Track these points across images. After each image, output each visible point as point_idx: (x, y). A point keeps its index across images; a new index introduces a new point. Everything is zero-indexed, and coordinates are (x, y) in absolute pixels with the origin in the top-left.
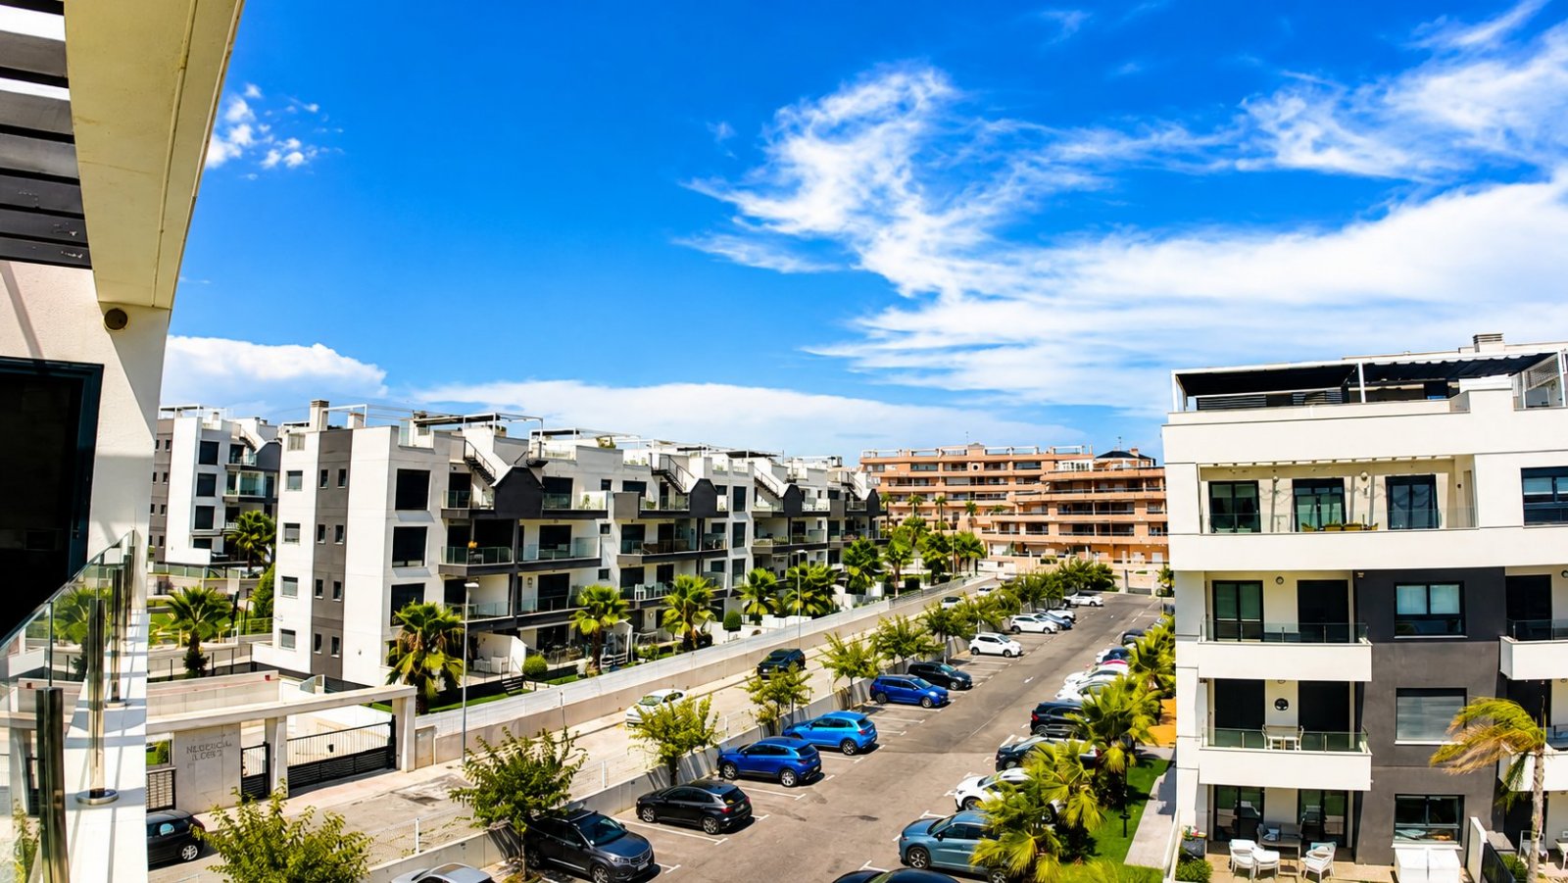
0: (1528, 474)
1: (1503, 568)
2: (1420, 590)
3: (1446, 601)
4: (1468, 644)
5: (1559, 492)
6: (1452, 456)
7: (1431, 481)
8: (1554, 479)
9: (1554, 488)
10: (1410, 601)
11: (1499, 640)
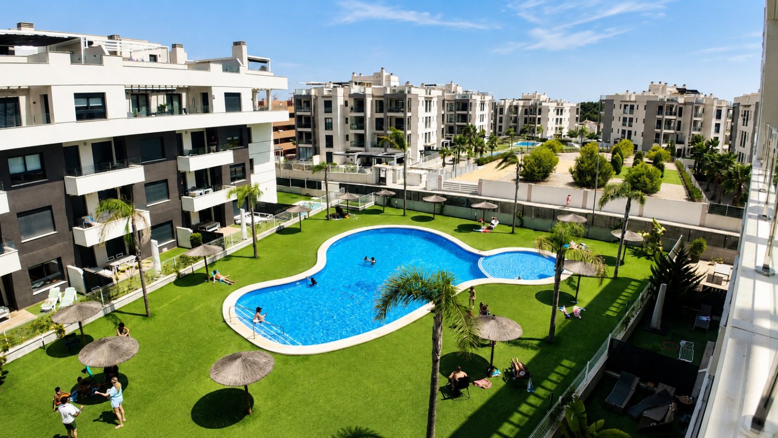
0: (77, 96)
1: (61, 143)
2: (19, 160)
3: (33, 163)
4: (49, 184)
5: (91, 105)
6: (29, 86)
7: (17, 100)
8: (88, 99)
9: (88, 103)
10: (16, 166)
11: (63, 179)
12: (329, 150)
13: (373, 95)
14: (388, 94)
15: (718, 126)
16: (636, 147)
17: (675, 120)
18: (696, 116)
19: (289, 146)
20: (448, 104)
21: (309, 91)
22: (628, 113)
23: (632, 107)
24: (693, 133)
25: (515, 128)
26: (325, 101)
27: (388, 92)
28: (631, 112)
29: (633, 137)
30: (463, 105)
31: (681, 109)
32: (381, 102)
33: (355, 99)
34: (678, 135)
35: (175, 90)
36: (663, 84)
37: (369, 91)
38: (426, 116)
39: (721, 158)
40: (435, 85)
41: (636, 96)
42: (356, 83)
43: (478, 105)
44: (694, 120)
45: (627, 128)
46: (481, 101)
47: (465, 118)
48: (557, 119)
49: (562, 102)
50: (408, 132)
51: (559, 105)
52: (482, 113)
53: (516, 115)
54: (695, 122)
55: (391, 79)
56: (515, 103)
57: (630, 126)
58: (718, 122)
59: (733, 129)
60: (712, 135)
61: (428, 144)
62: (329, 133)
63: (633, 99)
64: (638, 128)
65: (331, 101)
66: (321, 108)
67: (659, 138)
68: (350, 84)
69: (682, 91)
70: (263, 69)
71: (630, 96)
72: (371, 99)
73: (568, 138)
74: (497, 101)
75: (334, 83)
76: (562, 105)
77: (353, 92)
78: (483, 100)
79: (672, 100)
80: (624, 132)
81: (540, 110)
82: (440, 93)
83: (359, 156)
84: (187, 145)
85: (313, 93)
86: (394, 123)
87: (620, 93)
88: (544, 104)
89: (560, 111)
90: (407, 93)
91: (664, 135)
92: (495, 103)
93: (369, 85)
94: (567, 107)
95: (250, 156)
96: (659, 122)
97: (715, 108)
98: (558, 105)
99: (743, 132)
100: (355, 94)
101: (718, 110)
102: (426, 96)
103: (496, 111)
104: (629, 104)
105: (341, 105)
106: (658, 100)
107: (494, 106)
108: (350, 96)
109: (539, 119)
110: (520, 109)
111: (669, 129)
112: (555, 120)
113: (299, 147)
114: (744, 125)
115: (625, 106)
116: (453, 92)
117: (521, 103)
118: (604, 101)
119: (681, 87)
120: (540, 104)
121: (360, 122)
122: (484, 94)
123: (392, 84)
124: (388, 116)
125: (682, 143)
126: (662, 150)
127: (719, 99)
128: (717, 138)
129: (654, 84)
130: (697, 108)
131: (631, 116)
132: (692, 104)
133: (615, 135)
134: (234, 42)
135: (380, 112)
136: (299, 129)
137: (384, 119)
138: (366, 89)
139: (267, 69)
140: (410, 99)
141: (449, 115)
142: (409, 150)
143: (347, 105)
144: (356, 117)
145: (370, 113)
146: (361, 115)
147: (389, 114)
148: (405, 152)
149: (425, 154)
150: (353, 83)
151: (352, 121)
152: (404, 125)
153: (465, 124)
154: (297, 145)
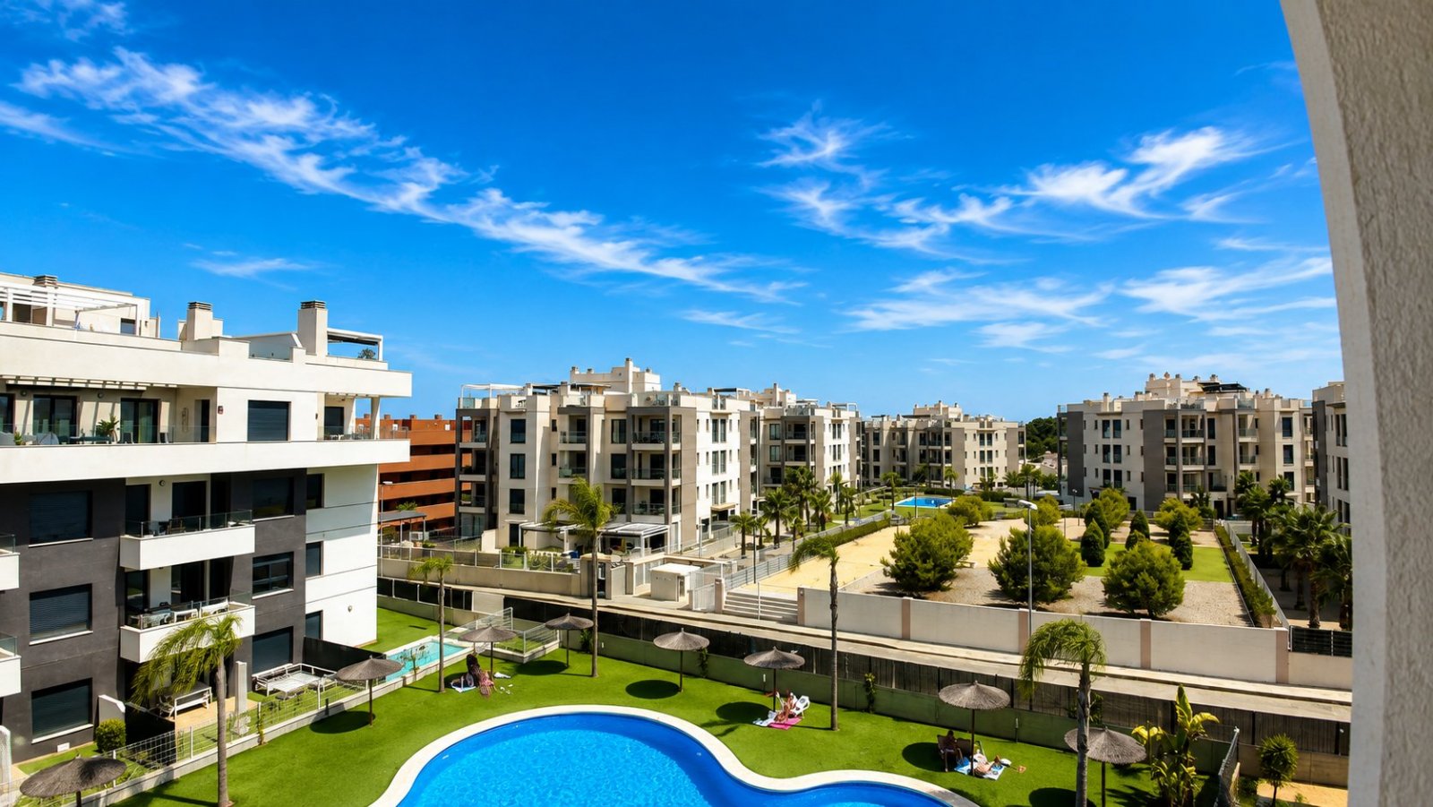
12: (515, 519)
13: (605, 408)
14: (635, 407)
15: (1288, 450)
16: (1132, 501)
17: (1203, 445)
18: (1243, 434)
19: (447, 510)
20: (765, 426)
21: (486, 401)
22: (1112, 436)
23: (1117, 424)
24: (1242, 467)
25: (904, 472)
26: (512, 421)
27: (635, 403)
28: (1116, 435)
29: (1125, 484)
30: (798, 427)
31: (1211, 422)
32: (622, 423)
33: (571, 418)
34: (1211, 475)
35: (142, 391)
36: (1172, 377)
37: (597, 401)
38: (715, 450)
39: (1304, 521)
40: (735, 390)
41: (1123, 403)
42: (574, 387)
43: (827, 427)
44: (1240, 443)
45: (1112, 466)
46: (832, 421)
47: (801, 453)
48: (982, 453)
49: (990, 419)
50: (675, 483)
51: (984, 427)
52: (837, 442)
53: (904, 447)
54: (1244, 446)
55: (646, 380)
56: (899, 425)
57: (1118, 461)
58: (1288, 442)
59: (1319, 456)
60: (1280, 469)
61: (720, 507)
62: (517, 484)
63: (1117, 408)
64: (1134, 464)
65: (524, 421)
66: (505, 434)
67: (1175, 483)
68: (562, 390)
69: (1211, 388)
70: (368, 355)
71: (1112, 404)
72: (602, 417)
73: (1006, 489)
74: (866, 418)
75: (534, 388)
76: (990, 425)
77: (566, 402)
78: (837, 418)
79: (1193, 407)
80: (1107, 473)
81: (948, 437)
82: (746, 406)
83: (571, 533)
84: (161, 508)
85: (493, 404)
86: (647, 465)
87: (1093, 399)
88: (954, 425)
89: (986, 437)
90: (669, 405)
91: (1184, 476)
92: (863, 423)
93: (599, 389)
94: (1000, 429)
95: (308, 536)
96: (1172, 451)
97: (1277, 417)
98: (982, 425)
99: (1339, 459)
100: (571, 407)
101: (1283, 419)
102: (715, 411)
103: (865, 440)
104: (1111, 419)
105: (543, 430)
106: (1166, 408)
107: (861, 428)
108: (561, 411)
109: (948, 454)
110: (910, 434)
111: (1194, 462)
112: (978, 454)
113: (460, 514)
114: (1338, 445)
115: (1106, 424)
116: (780, 404)
117: (912, 423)
118: (1064, 415)
119: (1207, 379)
120: (948, 425)
121: (579, 462)
122: (837, 408)
123: (648, 388)
124: (633, 451)
125: (1222, 489)
126: (1182, 508)
127: (1284, 397)
128: (1290, 476)
129: (1157, 378)
130: (1243, 420)
131: (1117, 442)
132: (1232, 411)
133: (1092, 481)
134: (301, 303)
135: (620, 442)
136: (462, 477)
137: (627, 457)
138: (592, 397)
139: (375, 357)
140: (678, 418)
141: (771, 447)
142: (676, 518)
143: (554, 429)
144: (571, 453)
145: (598, 443)
146: (581, 447)
147: (636, 447)
148: (667, 522)
149: (712, 527)
150: (569, 387)
151: (564, 460)
152: (665, 469)
153: (802, 464)
154: (457, 509)
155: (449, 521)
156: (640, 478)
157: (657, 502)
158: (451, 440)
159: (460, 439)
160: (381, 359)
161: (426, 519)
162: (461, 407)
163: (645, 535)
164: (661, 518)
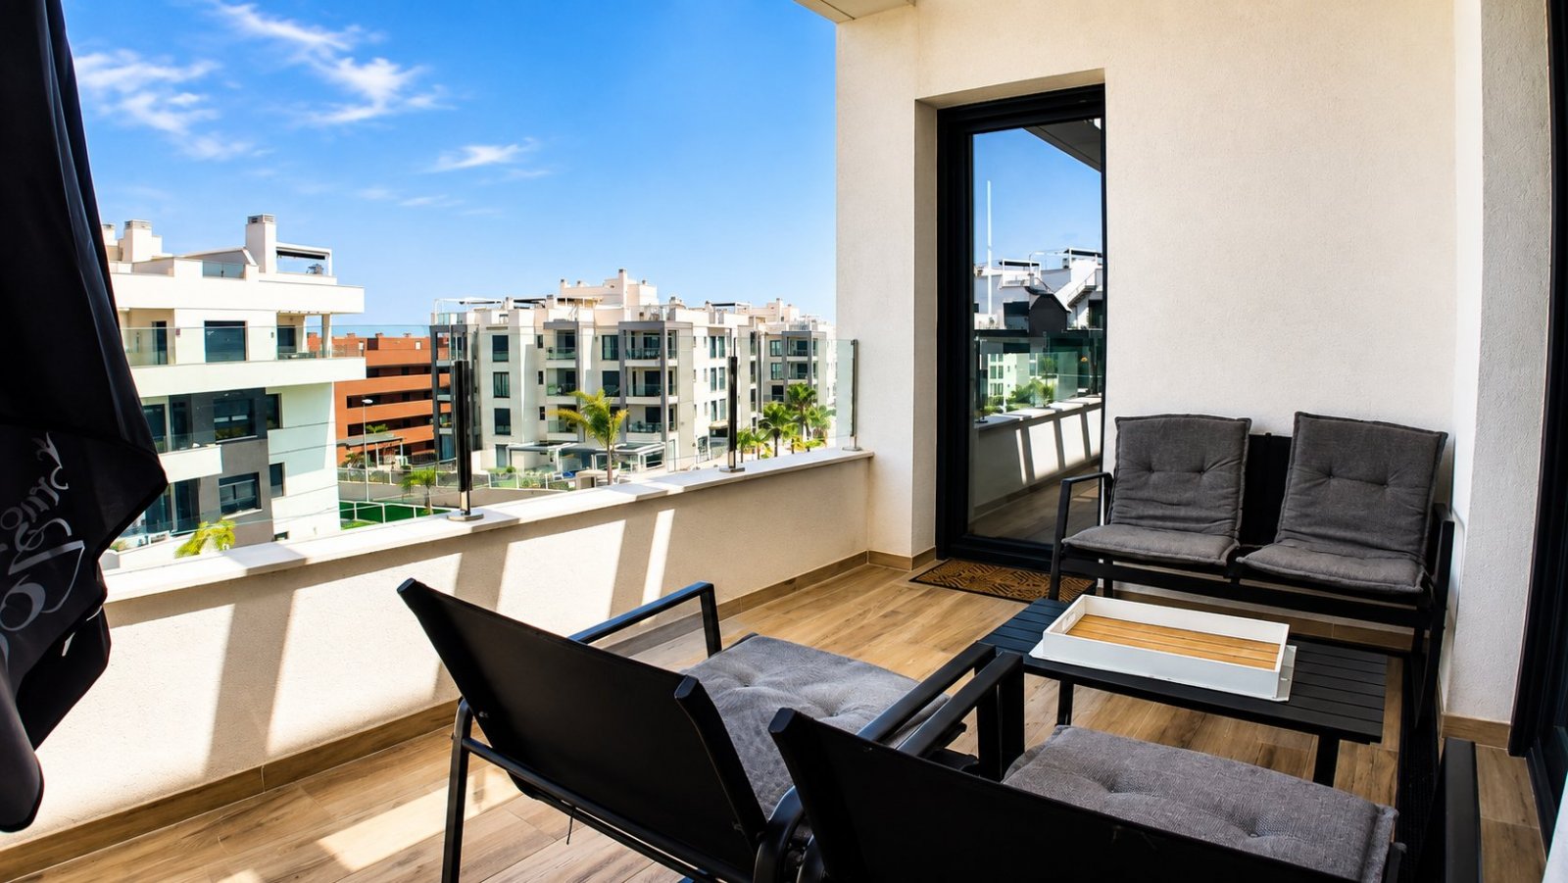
12: (502, 440)
13: (596, 324)
14: (627, 322)
19: (425, 433)
20: (765, 341)
21: (462, 316)
26: (494, 337)
27: (628, 317)
30: (797, 344)
32: (614, 339)
33: (558, 333)
37: (585, 315)
38: (713, 367)
40: (733, 304)
42: (561, 300)
43: (830, 342)
47: (803, 370)
50: (672, 400)
55: (641, 292)
61: (719, 424)
62: (502, 403)
65: (507, 337)
66: (486, 352)
68: (547, 303)
70: (316, 270)
72: (591, 333)
75: (515, 301)
77: (553, 317)
83: (564, 453)
85: (471, 319)
86: (641, 384)
90: (665, 319)
95: (270, 457)
100: (557, 322)
102: (712, 326)
105: (527, 346)
108: (547, 326)
113: (441, 436)
116: (781, 319)
121: (568, 381)
123: (644, 302)
124: (627, 368)
134: (249, 218)
135: (612, 359)
136: (441, 397)
137: (621, 374)
138: (580, 311)
139: (324, 272)
140: (673, 333)
141: (772, 364)
142: (671, 436)
143: (540, 345)
144: (559, 370)
145: (589, 361)
146: (570, 365)
147: (630, 363)
148: (664, 439)
149: (711, 444)
150: (555, 300)
151: (551, 378)
152: (661, 385)
153: (804, 382)
154: (436, 431)
155: (429, 444)
156: (635, 395)
157: (653, 418)
158: (425, 358)
159: (435, 357)
160: (330, 274)
161: (405, 442)
162: (436, 323)
163: (643, 452)
164: (657, 436)
